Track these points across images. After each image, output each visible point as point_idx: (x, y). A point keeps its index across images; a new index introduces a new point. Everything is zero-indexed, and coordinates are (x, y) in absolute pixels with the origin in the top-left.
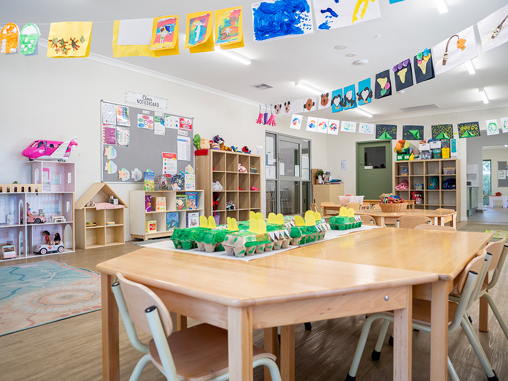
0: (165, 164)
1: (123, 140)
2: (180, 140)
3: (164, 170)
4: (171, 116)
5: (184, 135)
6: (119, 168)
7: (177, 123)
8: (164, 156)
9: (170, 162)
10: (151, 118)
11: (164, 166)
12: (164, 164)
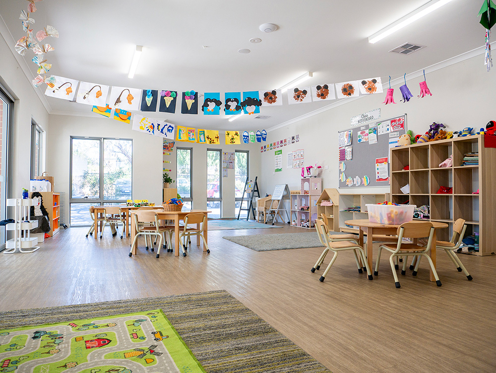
0: (378, 169)
1: (349, 156)
2: (392, 143)
3: (377, 175)
4: (383, 123)
5: (396, 136)
6: (346, 178)
7: (388, 127)
8: (378, 162)
9: (381, 167)
10: (367, 131)
11: (377, 171)
12: (376, 170)
